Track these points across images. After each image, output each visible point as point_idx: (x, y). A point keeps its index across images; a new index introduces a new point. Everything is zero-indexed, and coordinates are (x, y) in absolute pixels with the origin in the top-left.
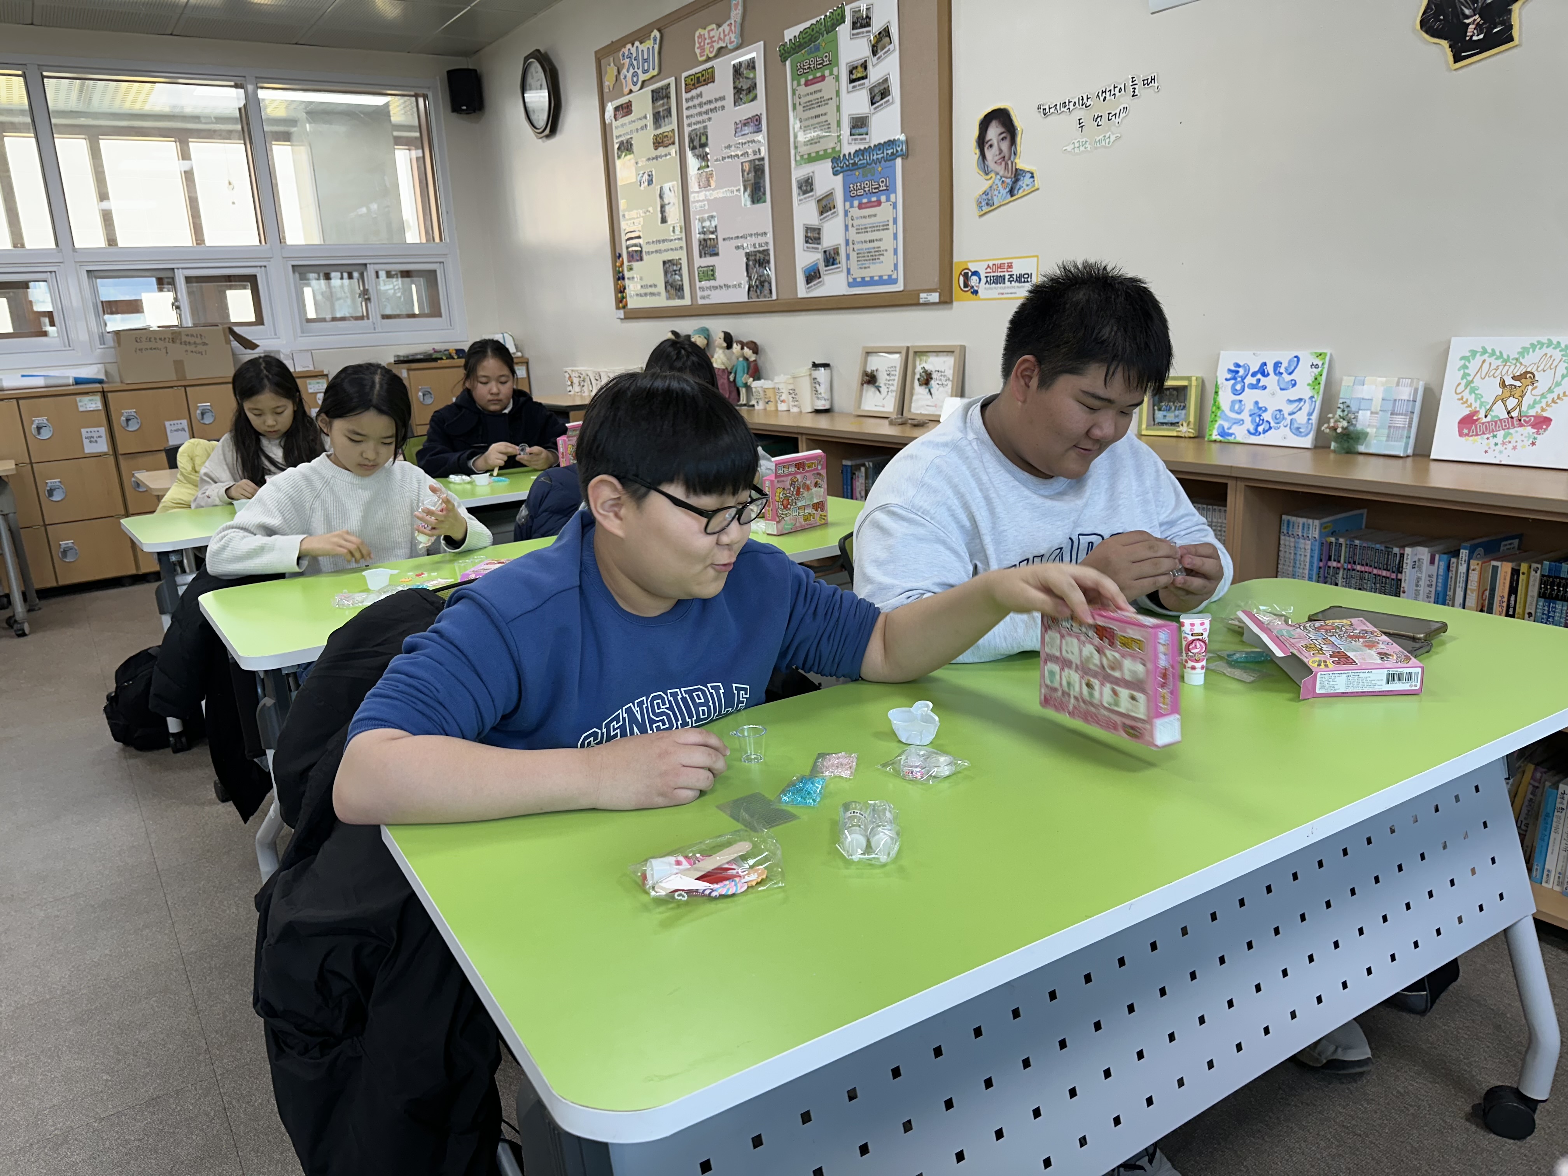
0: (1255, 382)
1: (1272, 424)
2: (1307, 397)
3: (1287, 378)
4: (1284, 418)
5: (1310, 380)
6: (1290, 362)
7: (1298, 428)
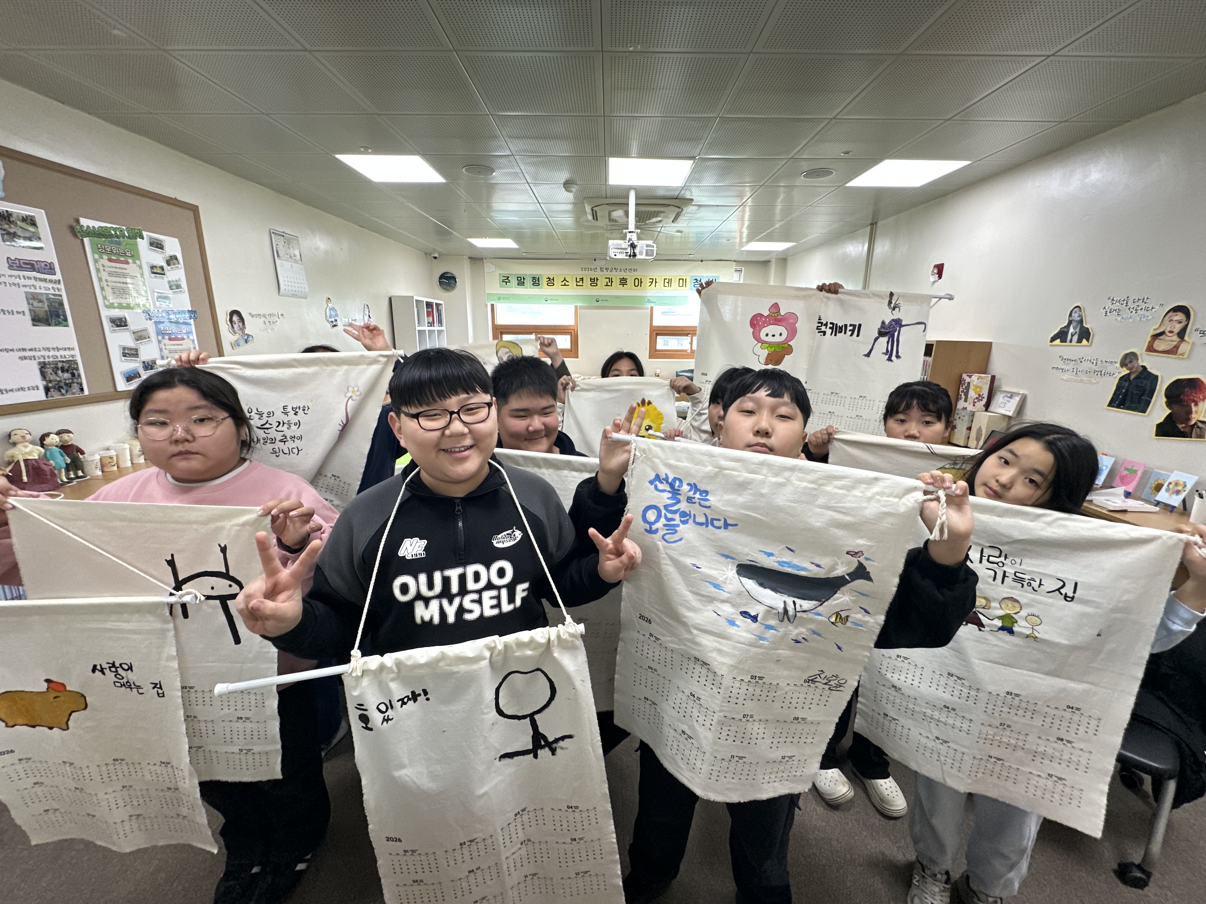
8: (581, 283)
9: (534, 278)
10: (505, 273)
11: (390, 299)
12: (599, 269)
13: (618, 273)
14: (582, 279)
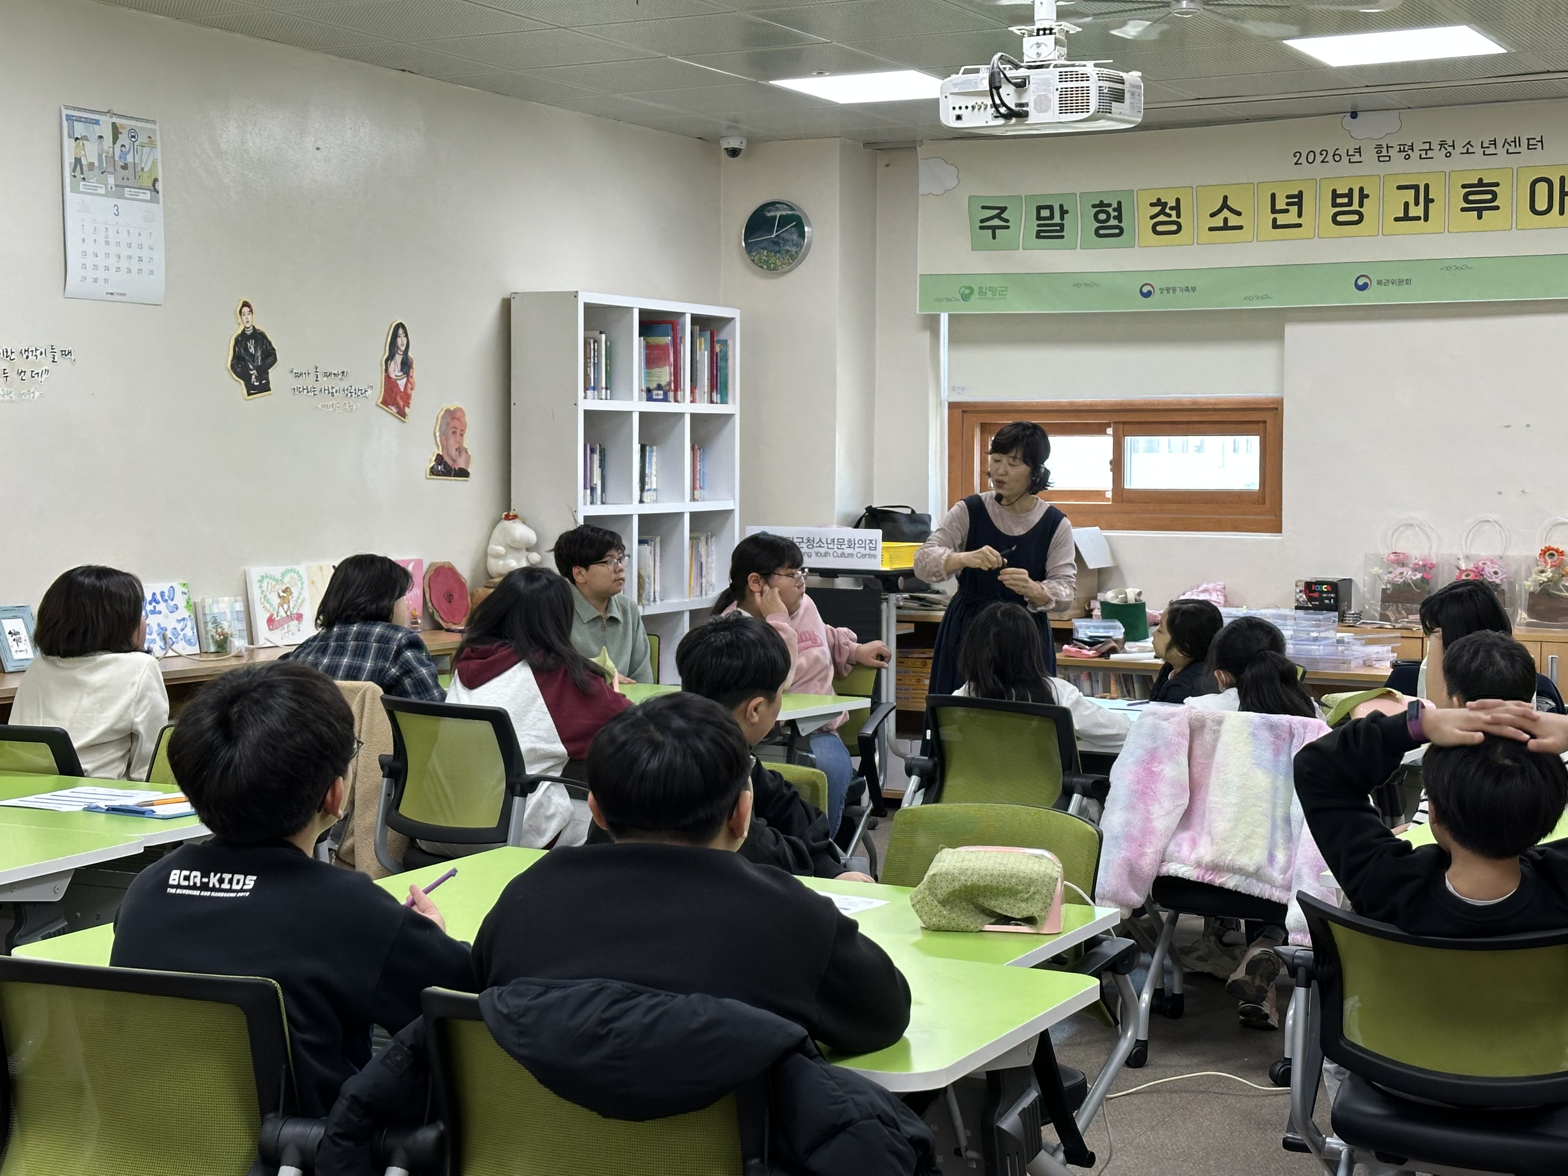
0: (153, 609)
1: (174, 640)
2: (187, 616)
3: (172, 603)
4: (179, 634)
5: (185, 604)
6: (169, 591)
7: (189, 640)
8: (1291, 217)
9: (1101, 206)
10: (993, 193)
11: (506, 306)
12: (1369, 154)
13: (1458, 161)
14: (1297, 200)
